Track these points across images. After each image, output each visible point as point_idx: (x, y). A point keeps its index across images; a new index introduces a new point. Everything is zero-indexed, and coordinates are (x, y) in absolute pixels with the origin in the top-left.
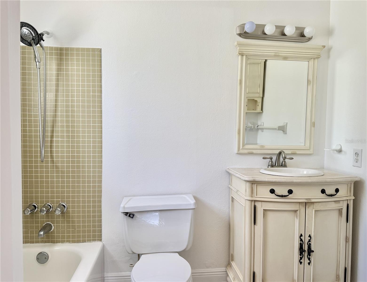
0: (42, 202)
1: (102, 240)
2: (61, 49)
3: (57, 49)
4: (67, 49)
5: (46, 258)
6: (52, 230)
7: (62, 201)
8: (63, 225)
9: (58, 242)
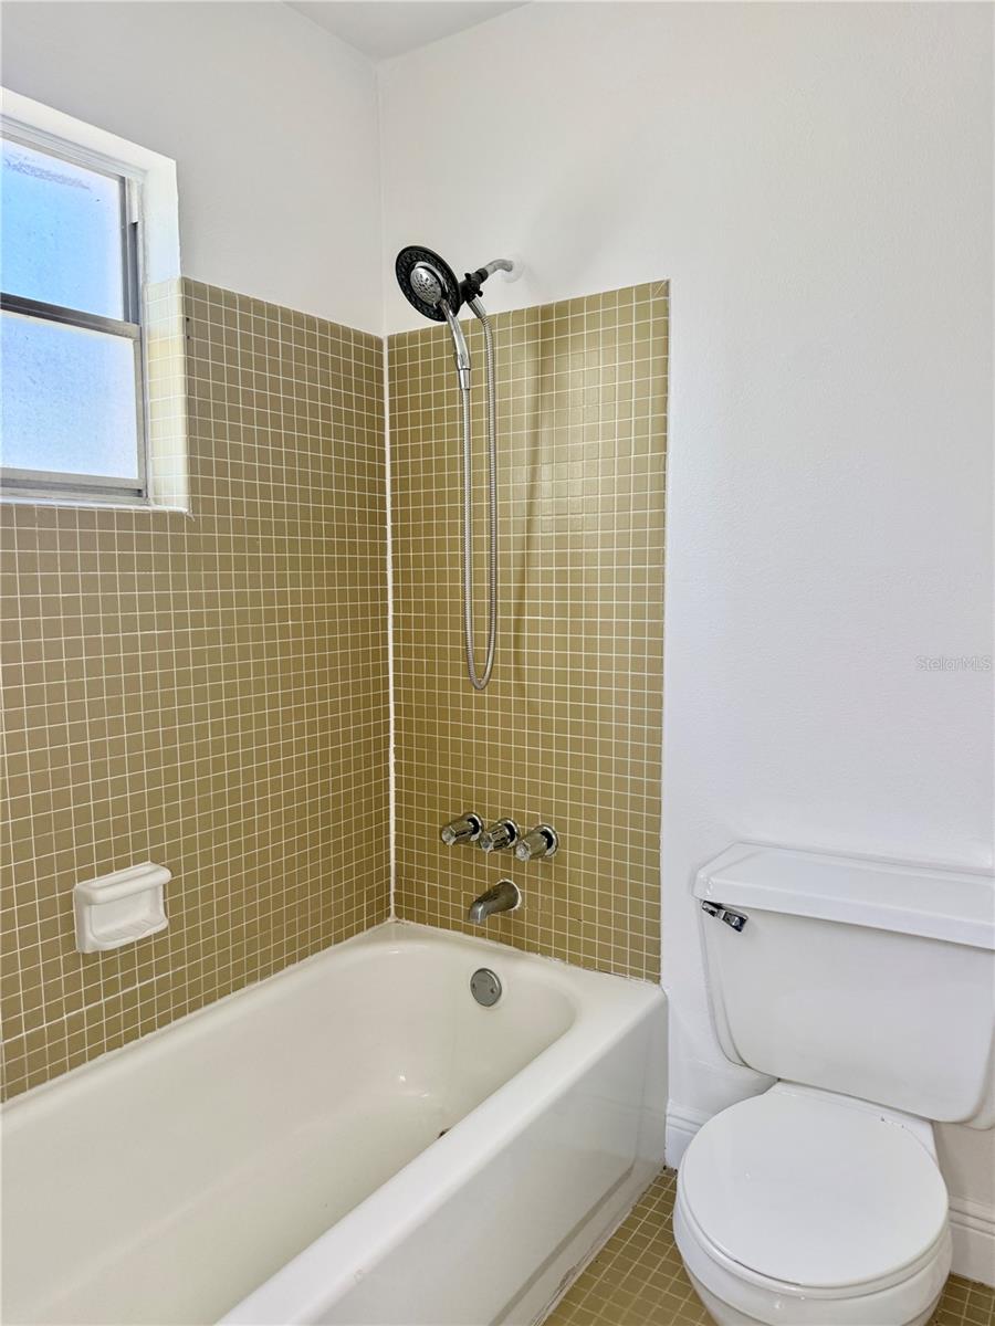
0: (493, 813)
1: (663, 981)
2: (545, 312)
3: (534, 313)
4: (562, 308)
5: (492, 991)
6: (516, 907)
7: (543, 819)
8: (546, 897)
9: (531, 949)
